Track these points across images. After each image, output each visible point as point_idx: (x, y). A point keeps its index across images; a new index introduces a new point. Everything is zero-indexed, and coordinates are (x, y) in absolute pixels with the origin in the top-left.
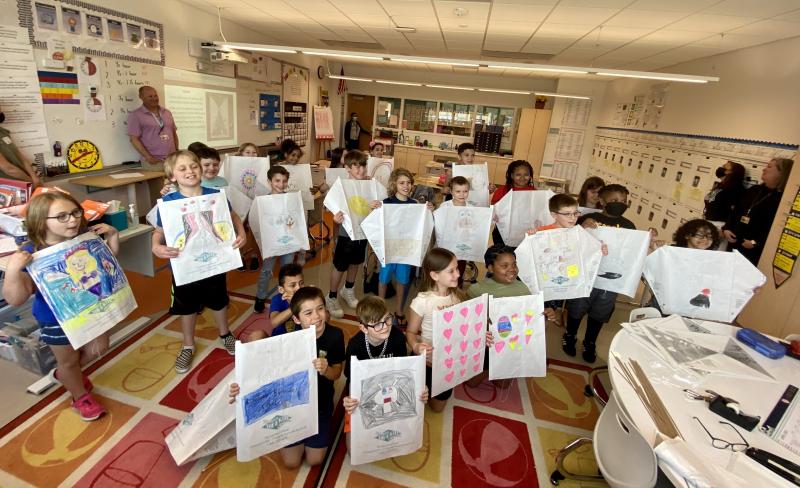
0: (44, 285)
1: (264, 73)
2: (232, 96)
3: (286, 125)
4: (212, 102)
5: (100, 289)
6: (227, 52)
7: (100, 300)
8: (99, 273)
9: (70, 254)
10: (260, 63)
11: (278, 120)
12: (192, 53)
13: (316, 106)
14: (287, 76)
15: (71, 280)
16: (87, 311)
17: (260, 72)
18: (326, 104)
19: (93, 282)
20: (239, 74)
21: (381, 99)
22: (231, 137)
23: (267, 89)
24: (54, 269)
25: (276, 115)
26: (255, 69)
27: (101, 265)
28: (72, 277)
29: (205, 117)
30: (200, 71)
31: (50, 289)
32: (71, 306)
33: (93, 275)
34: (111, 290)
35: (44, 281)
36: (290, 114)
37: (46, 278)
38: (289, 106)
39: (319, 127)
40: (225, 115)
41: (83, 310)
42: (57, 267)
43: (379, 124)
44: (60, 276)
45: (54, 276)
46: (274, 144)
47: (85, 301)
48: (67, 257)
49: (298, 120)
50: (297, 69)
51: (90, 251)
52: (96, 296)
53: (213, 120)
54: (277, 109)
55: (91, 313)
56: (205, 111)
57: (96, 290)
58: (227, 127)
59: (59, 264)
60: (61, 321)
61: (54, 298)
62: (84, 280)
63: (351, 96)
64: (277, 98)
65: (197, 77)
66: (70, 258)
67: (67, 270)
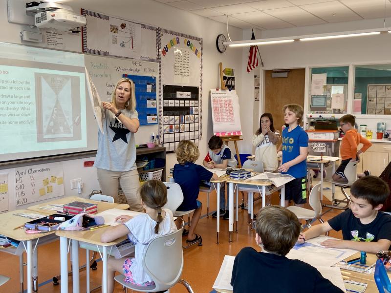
1: (128, 45)
2: (78, 78)
3: (166, 119)
4: (45, 85)
6: (54, 9)
10: (122, 33)
11: (153, 111)
12: (12, 19)
13: (213, 91)
14: (166, 50)
17: (122, 45)
18: (231, 87)
20: (89, 47)
21: (315, 71)
22: (77, 137)
23: (134, 67)
25: (149, 104)
26: (115, 42)
29: (33, 107)
30: (26, 43)
36: (172, 103)
38: (170, 91)
39: (218, 120)
40: (67, 106)
43: (313, 109)
46: (146, 146)
49: (186, 111)
50: (182, 39)
53: (46, 112)
54: (152, 96)
56: (33, 99)
58: (70, 123)
63: (268, 73)
64: (151, 80)
65: (22, 52)
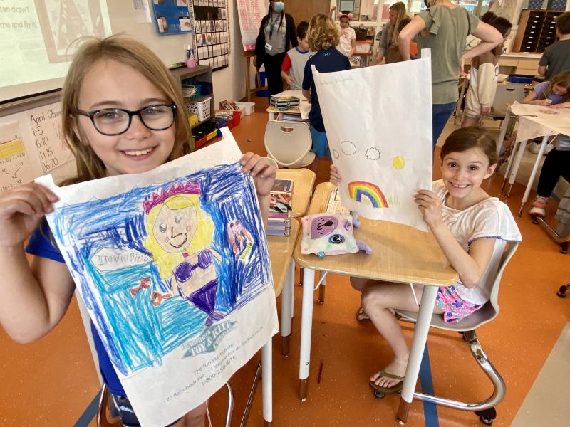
0: (90, 280)
3: (198, 24)
5: (213, 297)
7: (209, 323)
8: (218, 258)
9: (158, 201)
15: (154, 270)
16: (180, 351)
19: (201, 278)
24: (117, 237)
25: (180, 0)
27: (223, 238)
28: (158, 264)
31: (103, 291)
32: (147, 338)
33: (203, 262)
34: (233, 300)
35: (91, 268)
37: (94, 260)
39: (246, 28)
41: (172, 346)
42: (122, 232)
44: (131, 257)
45: (116, 259)
46: (184, 65)
47: (179, 326)
48: (149, 207)
51: (205, 199)
52: (204, 315)
55: (188, 354)
57: (203, 300)
59: (129, 223)
60: (125, 372)
61: (111, 316)
62: (183, 272)
66: (155, 209)
67: (147, 242)
